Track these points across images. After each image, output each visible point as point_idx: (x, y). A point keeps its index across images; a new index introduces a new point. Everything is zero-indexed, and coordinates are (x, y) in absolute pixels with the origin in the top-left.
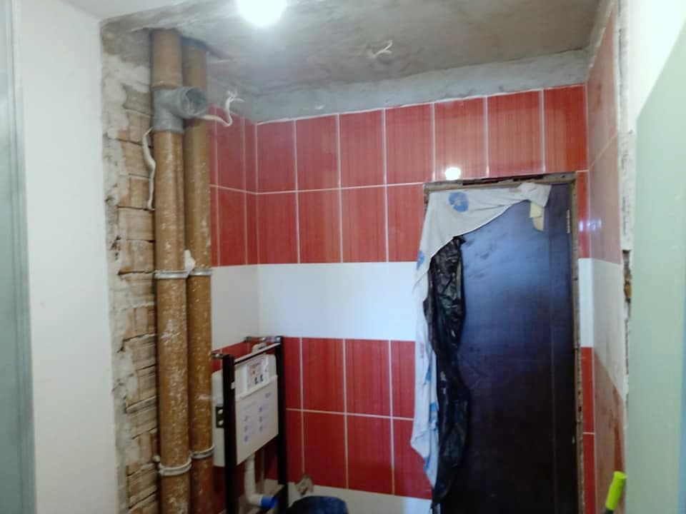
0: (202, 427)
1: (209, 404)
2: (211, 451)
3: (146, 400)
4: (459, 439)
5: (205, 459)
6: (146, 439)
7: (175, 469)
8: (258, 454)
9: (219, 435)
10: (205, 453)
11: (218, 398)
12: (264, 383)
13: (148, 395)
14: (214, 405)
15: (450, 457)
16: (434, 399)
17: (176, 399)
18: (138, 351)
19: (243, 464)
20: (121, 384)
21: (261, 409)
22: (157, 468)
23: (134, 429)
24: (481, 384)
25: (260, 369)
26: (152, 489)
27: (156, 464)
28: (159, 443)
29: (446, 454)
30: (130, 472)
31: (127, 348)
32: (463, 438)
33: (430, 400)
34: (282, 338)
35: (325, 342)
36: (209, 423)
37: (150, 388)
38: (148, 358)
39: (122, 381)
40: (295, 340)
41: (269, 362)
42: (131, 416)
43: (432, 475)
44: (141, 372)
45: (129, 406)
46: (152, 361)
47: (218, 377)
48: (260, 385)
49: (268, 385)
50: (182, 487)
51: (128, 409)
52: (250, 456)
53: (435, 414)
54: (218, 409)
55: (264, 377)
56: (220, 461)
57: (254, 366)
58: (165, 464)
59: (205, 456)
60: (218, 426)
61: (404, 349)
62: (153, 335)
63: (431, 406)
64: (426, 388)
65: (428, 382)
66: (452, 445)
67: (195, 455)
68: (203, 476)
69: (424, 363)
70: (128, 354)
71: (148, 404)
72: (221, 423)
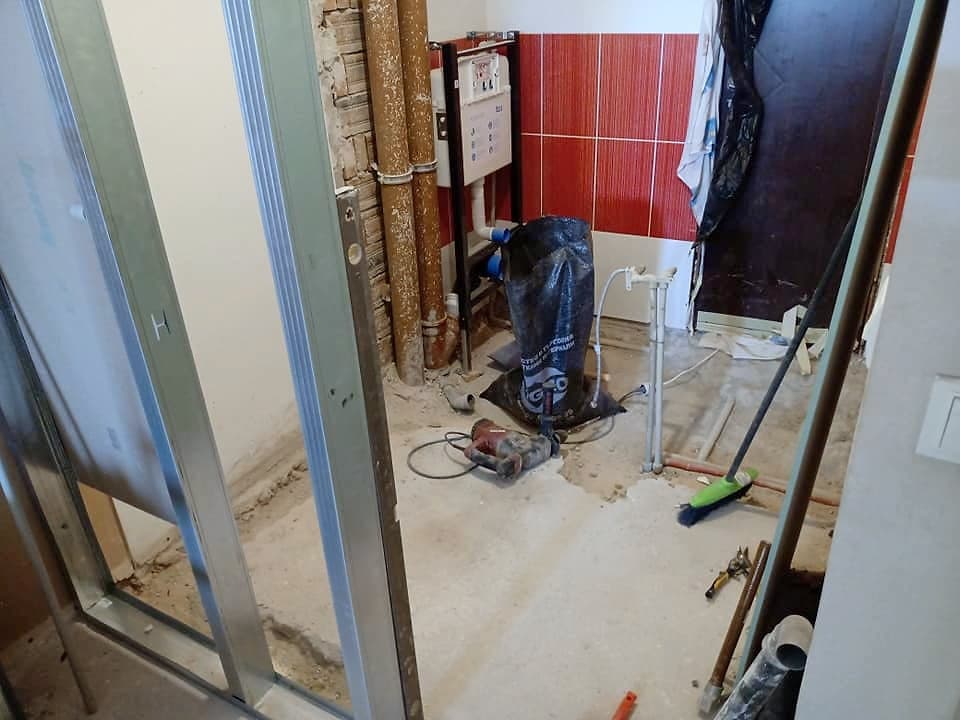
0: (422, 134)
1: (429, 108)
2: (434, 165)
3: (357, 95)
4: (740, 165)
5: (427, 173)
6: (360, 141)
7: (396, 176)
8: (488, 178)
9: (442, 148)
10: (428, 166)
11: (439, 102)
12: (493, 92)
13: (358, 88)
14: (435, 111)
15: (725, 186)
16: (715, 113)
17: (390, 92)
18: (342, 29)
19: (471, 186)
20: (327, 69)
21: (490, 125)
22: (376, 176)
23: (347, 127)
24: (780, 92)
25: (488, 72)
26: (372, 202)
27: (374, 173)
28: (375, 150)
29: (720, 182)
30: (348, 177)
31: (328, 23)
32: (745, 163)
33: (709, 116)
34: (517, 34)
35: (575, 39)
36: (430, 132)
37: (359, 80)
38: (353, 41)
39: (327, 65)
40: (533, 38)
41: (499, 65)
42: (342, 111)
43: (699, 211)
44: (347, 57)
45: (339, 97)
46: (358, 46)
47: (437, 75)
48: (489, 93)
49: (498, 95)
50: (405, 198)
51: (337, 102)
52: (480, 180)
53: (713, 133)
54: (439, 116)
55: (493, 83)
56: (444, 180)
57: (481, 66)
58: (384, 171)
59: (428, 170)
60: (440, 138)
61: (683, 45)
62: (357, 10)
63: (708, 123)
64: (706, 97)
65: (709, 89)
66: (729, 172)
67: (416, 168)
68: (427, 194)
69: (706, 62)
70: (331, 31)
71: (359, 101)
72: (444, 133)
